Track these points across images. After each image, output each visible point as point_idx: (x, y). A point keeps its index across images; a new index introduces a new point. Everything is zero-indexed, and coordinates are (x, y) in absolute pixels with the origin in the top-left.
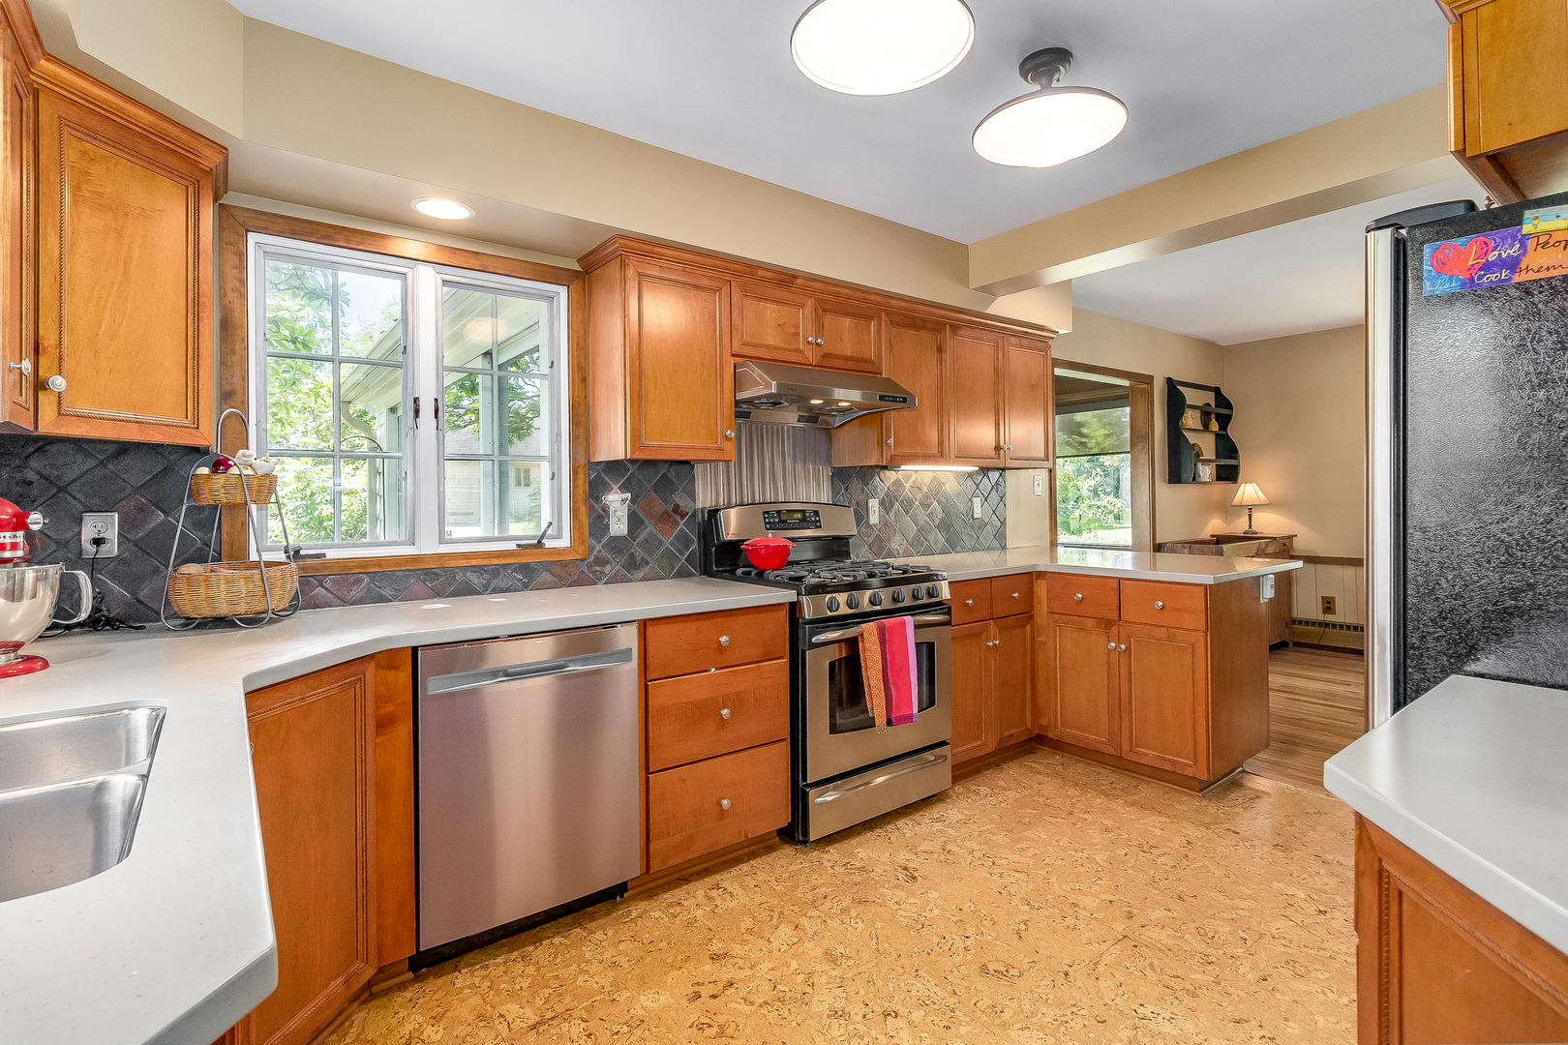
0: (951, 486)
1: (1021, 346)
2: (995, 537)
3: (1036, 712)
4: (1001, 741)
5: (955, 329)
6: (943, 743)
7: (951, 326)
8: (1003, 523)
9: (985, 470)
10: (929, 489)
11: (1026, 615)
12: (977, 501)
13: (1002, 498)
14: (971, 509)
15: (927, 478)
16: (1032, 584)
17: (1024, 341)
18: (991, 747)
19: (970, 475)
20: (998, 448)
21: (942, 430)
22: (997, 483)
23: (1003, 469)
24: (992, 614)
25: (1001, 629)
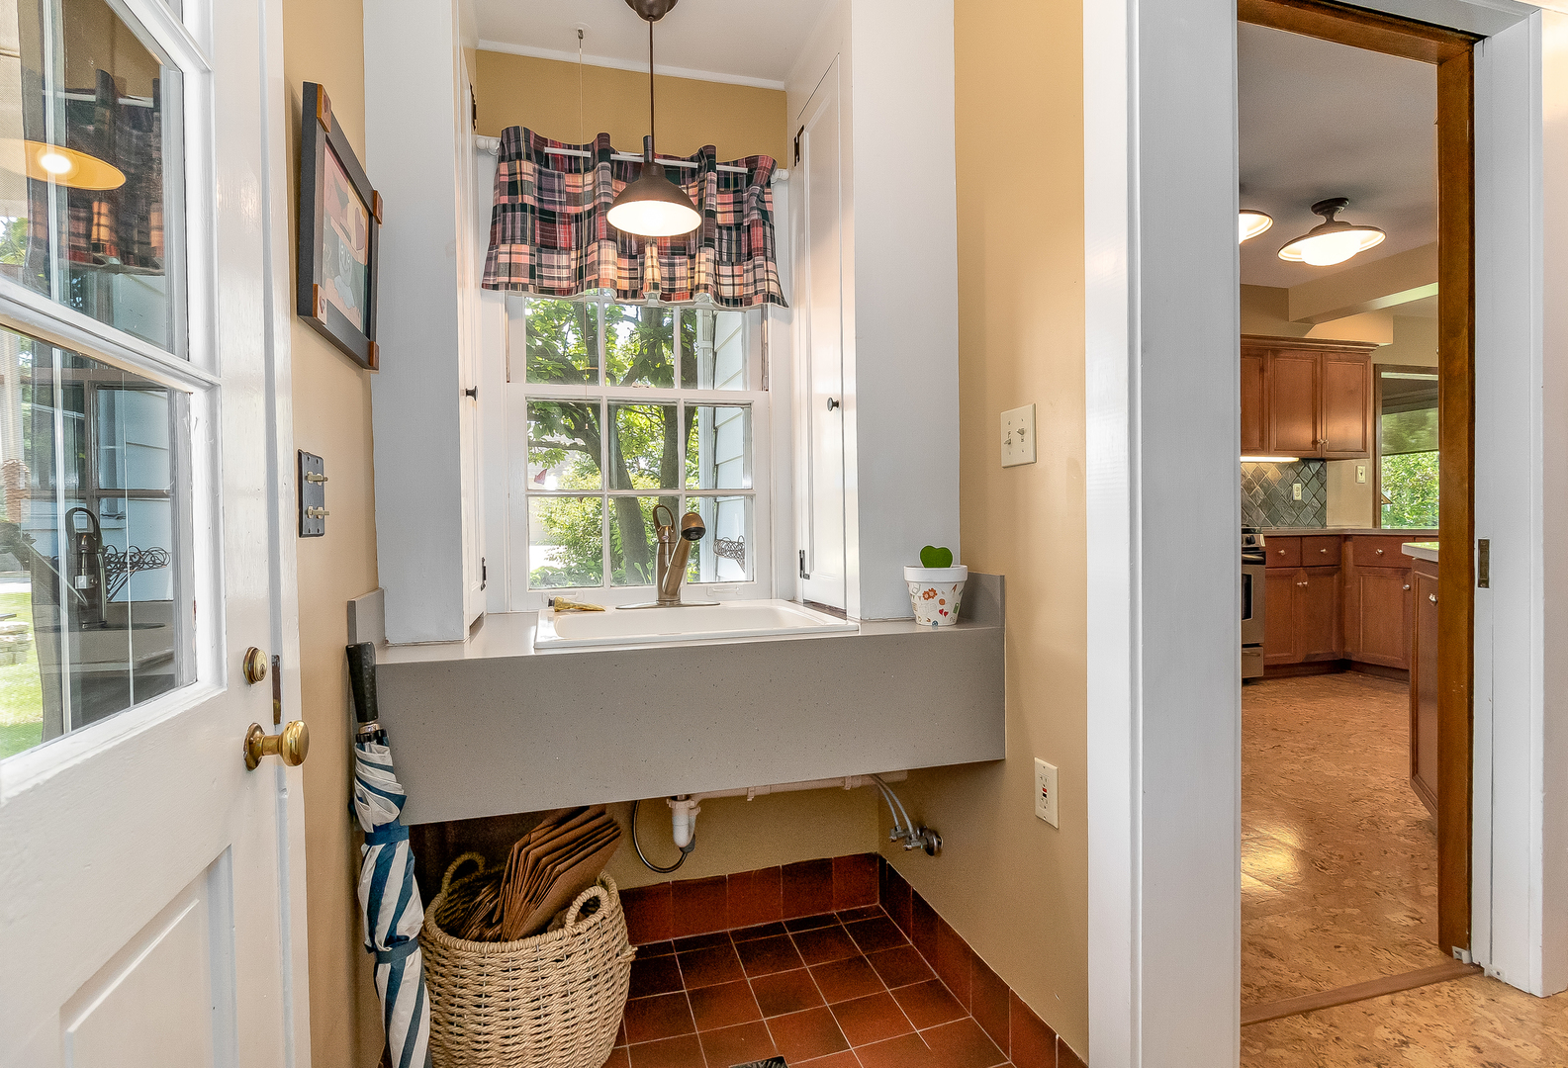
0: (1272, 474)
1: (1340, 360)
2: (1314, 516)
3: (1342, 641)
4: (1308, 656)
5: (1276, 352)
6: (1257, 645)
7: (1272, 350)
8: (1323, 505)
9: (1305, 461)
10: (1252, 476)
11: (1336, 567)
12: (1297, 486)
13: (1322, 485)
14: (1291, 492)
15: (1251, 469)
16: (1340, 544)
17: (1342, 356)
18: (1299, 659)
19: (1291, 465)
20: (1315, 442)
21: (1263, 431)
22: (1318, 472)
23: (1324, 460)
24: (1301, 563)
25: (1309, 575)
